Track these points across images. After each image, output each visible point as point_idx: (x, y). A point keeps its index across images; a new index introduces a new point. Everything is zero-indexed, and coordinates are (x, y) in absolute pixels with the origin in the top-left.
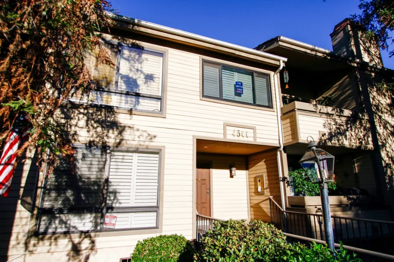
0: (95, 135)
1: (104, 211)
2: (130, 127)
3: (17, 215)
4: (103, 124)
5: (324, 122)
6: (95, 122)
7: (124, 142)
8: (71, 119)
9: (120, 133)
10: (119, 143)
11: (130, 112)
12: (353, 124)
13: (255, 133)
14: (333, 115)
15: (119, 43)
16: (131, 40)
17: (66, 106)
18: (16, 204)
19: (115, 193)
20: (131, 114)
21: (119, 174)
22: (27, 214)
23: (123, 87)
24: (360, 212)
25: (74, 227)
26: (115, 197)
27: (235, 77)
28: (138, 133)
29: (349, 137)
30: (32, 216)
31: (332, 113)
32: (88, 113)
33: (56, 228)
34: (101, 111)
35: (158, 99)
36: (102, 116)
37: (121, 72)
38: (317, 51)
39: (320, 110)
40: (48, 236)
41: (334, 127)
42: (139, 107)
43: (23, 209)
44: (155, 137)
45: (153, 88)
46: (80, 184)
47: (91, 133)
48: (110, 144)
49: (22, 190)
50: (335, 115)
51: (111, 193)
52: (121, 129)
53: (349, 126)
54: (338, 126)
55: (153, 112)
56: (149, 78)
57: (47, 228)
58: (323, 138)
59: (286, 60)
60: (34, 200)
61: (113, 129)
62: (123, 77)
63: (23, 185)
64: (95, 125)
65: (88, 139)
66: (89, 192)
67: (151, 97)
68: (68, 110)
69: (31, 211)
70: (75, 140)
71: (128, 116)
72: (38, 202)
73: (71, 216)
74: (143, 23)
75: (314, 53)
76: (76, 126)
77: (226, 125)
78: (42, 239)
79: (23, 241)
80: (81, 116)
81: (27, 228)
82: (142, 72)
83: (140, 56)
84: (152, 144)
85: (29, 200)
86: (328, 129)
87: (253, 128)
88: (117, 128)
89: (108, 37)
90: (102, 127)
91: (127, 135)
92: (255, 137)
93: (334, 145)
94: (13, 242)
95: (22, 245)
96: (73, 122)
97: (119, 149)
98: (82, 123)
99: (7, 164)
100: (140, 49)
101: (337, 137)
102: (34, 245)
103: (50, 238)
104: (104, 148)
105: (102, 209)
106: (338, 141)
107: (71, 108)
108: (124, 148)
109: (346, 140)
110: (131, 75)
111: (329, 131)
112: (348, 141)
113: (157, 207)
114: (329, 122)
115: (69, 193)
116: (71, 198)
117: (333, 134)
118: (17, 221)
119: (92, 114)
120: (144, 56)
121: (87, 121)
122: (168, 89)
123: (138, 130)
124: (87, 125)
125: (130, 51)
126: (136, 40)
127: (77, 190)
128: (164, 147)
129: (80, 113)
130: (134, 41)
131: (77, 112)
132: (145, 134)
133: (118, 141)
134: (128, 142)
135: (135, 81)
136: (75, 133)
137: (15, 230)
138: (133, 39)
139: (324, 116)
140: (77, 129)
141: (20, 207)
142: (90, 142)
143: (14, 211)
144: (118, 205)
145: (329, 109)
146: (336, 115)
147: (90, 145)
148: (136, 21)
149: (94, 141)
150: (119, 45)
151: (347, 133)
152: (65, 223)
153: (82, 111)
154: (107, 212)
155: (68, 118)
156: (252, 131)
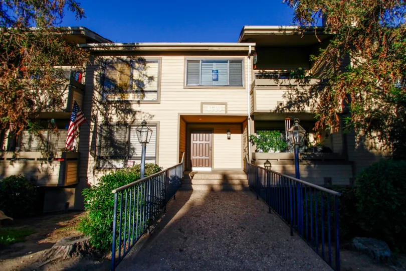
0: (121, 118)
1: (127, 158)
2: (139, 112)
3: (89, 159)
4: (124, 111)
5: (284, 93)
6: (120, 111)
7: (136, 121)
8: (108, 110)
9: (134, 116)
10: (133, 122)
11: (139, 102)
12: (320, 91)
13: (226, 108)
14: (296, 85)
15: (131, 60)
16: (138, 57)
17: (105, 104)
18: (88, 154)
19: (134, 149)
20: (139, 104)
22: (93, 159)
23: (135, 87)
24: (312, 165)
25: (115, 166)
26: (134, 151)
27: (213, 67)
28: (143, 115)
29: (312, 103)
30: (95, 160)
31: (295, 84)
32: (116, 106)
33: (107, 166)
34: (123, 104)
35: (155, 92)
36: (123, 106)
37: (134, 78)
38: (285, 30)
39: (281, 83)
40: (102, 169)
41: (295, 96)
42: (145, 99)
43: (91, 156)
44: (153, 116)
45: (153, 85)
46: (116, 144)
47: (119, 117)
48: (128, 123)
49: (90, 147)
50: (298, 86)
51: (132, 149)
52: (134, 113)
53: (314, 93)
54: (300, 95)
55: (152, 101)
56: (151, 78)
57: (103, 166)
58: (280, 107)
59: (254, 44)
60: (95, 152)
61: (130, 114)
62: (135, 81)
63: (90, 145)
64: (120, 112)
65: (117, 120)
66: (120, 149)
67: (151, 92)
68: (107, 106)
69: (95, 157)
70: (111, 121)
71: (138, 105)
72: (97, 153)
73: (113, 161)
74: (140, 44)
75: (282, 32)
76: (111, 113)
77: (203, 104)
78: (100, 171)
79: (92, 171)
80: (113, 108)
81: (93, 165)
82: (146, 76)
83: (145, 65)
84: (151, 120)
85: (93, 152)
86: (287, 98)
87: (225, 104)
88: (132, 113)
89: (125, 57)
90: (124, 113)
91: (138, 116)
92: (226, 111)
93: (292, 112)
94: (88, 171)
95: (92, 173)
96: (110, 112)
97: (133, 124)
98: (114, 112)
99: (70, 136)
100: (144, 62)
101: (297, 104)
102: (97, 173)
103: (103, 171)
104: (126, 124)
105: (126, 158)
106: (298, 108)
107: (108, 104)
108: (136, 124)
109: (308, 106)
110: (140, 79)
111: (289, 100)
112: (309, 107)
114: (290, 92)
115: (112, 149)
116: (113, 152)
117: (293, 102)
118: (89, 162)
119: (119, 107)
120: (148, 65)
121: (116, 111)
122: (162, 84)
123: (144, 113)
124: (116, 113)
125: (139, 63)
127: (115, 147)
128: (159, 122)
129: (113, 106)
131: (111, 106)
132: (148, 115)
133: (132, 120)
134: (138, 120)
135: (142, 82)
136: (111, 118)
137: (89, 166)
138: (139, 55)
139: (285, 88)
140: (112, 115)
141: (90, 155)
142: (118, 122)
143: (88, 157)
144: (135, 156)
145: (292, 81)
146: (300, 86)
147: (118, 124)
148: (136, 44)
149: (120, 121)
150: (131, 61)
151: (311, 100)
152: (111, 164)
153: (113, 105)
154: (128, 159)
155: (107, 110)
156: (224, 106)
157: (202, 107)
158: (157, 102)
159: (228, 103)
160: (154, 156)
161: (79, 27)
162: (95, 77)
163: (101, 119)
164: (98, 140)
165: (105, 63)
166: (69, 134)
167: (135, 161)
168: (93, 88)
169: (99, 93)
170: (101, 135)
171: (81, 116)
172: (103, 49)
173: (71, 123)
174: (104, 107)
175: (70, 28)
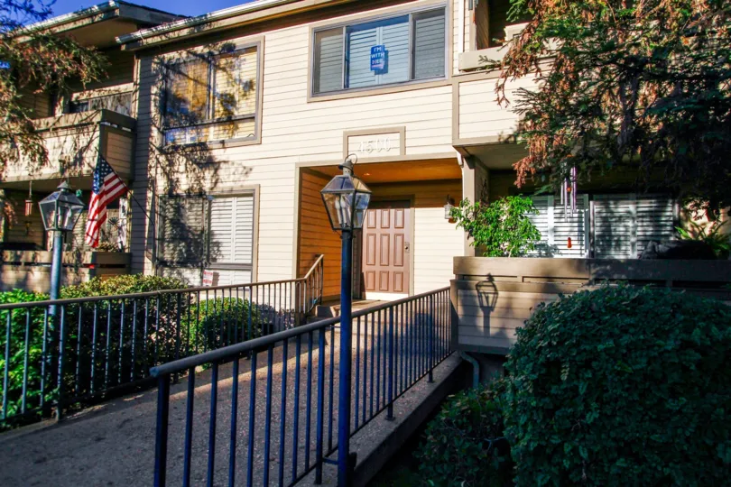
1: (204, 266)
2: (225, 162)
3: (146, 267)
4: (199, 163)
6: (193, 163)
7: (219, 183)
8: (174, 164)
9: (216, 170)
10: (214, 187)
13: (403, 139)
15: (210, 52)
16: (221, 43)
17: (169, 152)
18: (144, 256)
20: (224, 147)
21: (221, 220)
22: (151, 265)
27: (377, 38)
28: (233, 169)
34: (197, 150)
35: (252, 118)
36: (198, 155)
37: (217, 90)
42: (236, 136)
43: (148, 260)
47: (190, 178)
48: (206, 189)
49: (146, 242)
52: (217, 166)
55: (248, 139)
60: (155, 251)
61: (209, 168)
62: (220, 96)
63: (146, 238)
64: (193, 167)
65: (188, 186)
67: (245, 118)
68: (171, 156)
69: (153, 262)
70: (178, 188)
71: (222, 150)
76: (178, 171)
77: (349, 135)
80: (181, 159)
82: (240, 81)
84: (246, 183)
85: (151, 251)
87: (401, 131)
88: (213, 166)
89: (199, 49)
90: (200, 168)
91: (222, 173)
92: (404, 148)
96: (175, 168)
98: (182, 167)
100: (230, 51)
104: (202, 194)
107: (173, 152)
108: (218, 193)
110: (228, 91)
113: (251, 265)
116: (184, 250)
118: (145, 272)
119: (190, 156)
121: (186, 164)
122: (265, 99)
123: (233, 164)
124: (186, 169)
125: (225, 57)
126: (227, 39)
127: (188, 242)
128: (259, 185)
129: (180, 156)
130: (225, 42)
131: (177, 155)
132: (241, 168)
133: (213, 183)
134: (224, 184)
135: (232, 98)
136: (177, 181)
140: (179, 175)
141: (146, 259)
142: (189, 189)
143: (143, 263)
144: (221, 261)
149: (192, 187)
154: (205, 268)
155: (171, 164)
156: (397, 136)
157: (347, 144)
158: (255, 139)
159: (409, 127)
160: (249, 262)
161: (108, 3)
162: (153, 97)
163: (162, 184)
164: (157, 227)
165: (167, 67)
166: (91, 218)
167: (220, 272)
168: (150, 122)
169: (159, 129)
170: (164, 218)
171: (116, 181)
172: (159, 40)
173: (94, 195)
174: (167, 160)
175: (97, 8)
